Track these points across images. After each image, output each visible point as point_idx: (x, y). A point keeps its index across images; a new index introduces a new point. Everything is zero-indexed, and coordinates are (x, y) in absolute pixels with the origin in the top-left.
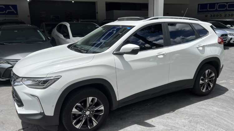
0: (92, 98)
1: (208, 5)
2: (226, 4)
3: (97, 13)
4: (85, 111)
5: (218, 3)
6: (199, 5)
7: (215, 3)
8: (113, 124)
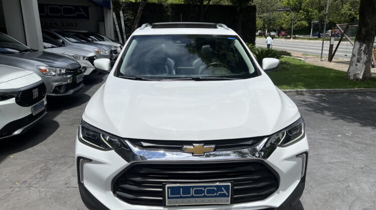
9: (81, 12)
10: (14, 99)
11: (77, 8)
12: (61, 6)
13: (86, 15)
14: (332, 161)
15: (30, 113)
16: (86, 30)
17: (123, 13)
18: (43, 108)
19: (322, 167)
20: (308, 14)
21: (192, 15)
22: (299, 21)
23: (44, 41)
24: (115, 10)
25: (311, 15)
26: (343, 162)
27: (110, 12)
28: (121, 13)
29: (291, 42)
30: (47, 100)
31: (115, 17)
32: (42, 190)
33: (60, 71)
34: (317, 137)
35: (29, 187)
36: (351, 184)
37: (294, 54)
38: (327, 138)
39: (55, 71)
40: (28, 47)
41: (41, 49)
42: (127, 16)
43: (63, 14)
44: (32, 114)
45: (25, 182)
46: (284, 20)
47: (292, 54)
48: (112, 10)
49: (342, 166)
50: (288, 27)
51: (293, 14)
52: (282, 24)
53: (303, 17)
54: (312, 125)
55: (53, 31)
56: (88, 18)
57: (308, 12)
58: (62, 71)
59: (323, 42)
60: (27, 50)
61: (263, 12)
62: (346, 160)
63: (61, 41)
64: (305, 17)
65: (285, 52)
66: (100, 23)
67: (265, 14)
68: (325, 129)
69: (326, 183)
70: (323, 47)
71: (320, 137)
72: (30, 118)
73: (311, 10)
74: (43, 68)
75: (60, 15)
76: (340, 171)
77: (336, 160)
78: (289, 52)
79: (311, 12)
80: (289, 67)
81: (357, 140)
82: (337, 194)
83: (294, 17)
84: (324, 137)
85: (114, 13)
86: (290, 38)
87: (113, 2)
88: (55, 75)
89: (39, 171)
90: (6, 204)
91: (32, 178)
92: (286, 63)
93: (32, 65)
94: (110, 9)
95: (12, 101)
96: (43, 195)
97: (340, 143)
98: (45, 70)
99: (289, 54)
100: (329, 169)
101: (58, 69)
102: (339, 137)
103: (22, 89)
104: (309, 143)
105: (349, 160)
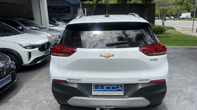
9: (66, 9)
10: (38, 48)
11: (64, 7)
12: (57, 7)
13: (68, 11)
14: (178, 79)
15: (43, 55)
16: (68, 18)
18: (49, 53)
19: (171, 81)
20: (188, 6)
21: (121, 9)
22: (182, 10)
23: (49, 24)
24: (82, 8)
25: (189, 7)
26: (183, 80)
27: (80, 9)
28: (85, 9)
29: (177, 22)
30: (51, 49)
31: (82, 11)
32: (48, 84)
33: (56, 37)
34: (174, 69)
35: (43, 83)
36: (183, 88)
37: (177, 29)
38: (179, 69)
39: (54, 37)
40: (43, 27)
41: (48, 28)
43: (58, 11)
44: (44, 55)
45: (42, 81)
46: (174, 10)
47: (176, 29)
48: (81, 8)
49: (182, 81)
50: (176, 14)
51: (179, 7)
52: (173, 12)
53: (185, 8)
54: (173, 63)
55: (53, 19)
56: (69, 12)
57: (187, 5)
58: (57, 37)
59: (194, 22)
60: (42, 28)
61: (160, 6)
62: (185, 79)
63: (57, 23)
64: (186, 8)
65: (172, 27)
66: (75, 14)
67: (161, 7)
68: (180, 65)
69: (171, 87)
70: (193, 24)
71: (176, 69)
72: (44, 57)
73: (190, 4)
74: (49, 36)
75: (57, 11)
76: (180, 83)
77: (179, 79)
78: (174, 27)
79: (189, 5)
80: (170, 35)
81: (195, 70)
82: (175, 92)
83: (179, 8)
84: (177, 69)
85: (82, 10)
86: (177, 20)
87: (81, 4)
88: (54, 39)
89: (47, 77)
90: (35, 88)
91: (44, 80)
92: (169, 33)
93: (44, 34)
94: (80, 7)
95: (37, 49)
96: (48, 86)
97: (185, 72)
98: (50, 37)
99: (174, 29)
100: (175, 82)
101: (55, 36)
102: (186, 69)
103: (41, 44)
104: (169, 71)
105: (186, 79)
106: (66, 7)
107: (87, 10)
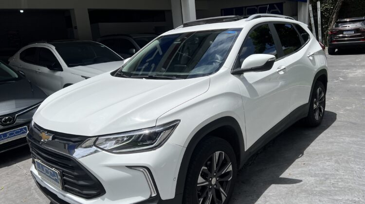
0: (219, 152)
1: (234, 10)
2: (256, 8)
3: (76, 28)
4: (210, 179)
5: (246, 7)
6: (222, 10)
7: (243, 7)
8: (240, 193)
12: (257, 6)
13: (280, 12)
17: (321, 4)
24: (311, 2)
27: (306, 5)
28: (319, 3)
31: (311, 9)
42: (326, 6)
48: (308, 2)
85: (310, 6)
106: (275, 6)
107: (323, 5)
